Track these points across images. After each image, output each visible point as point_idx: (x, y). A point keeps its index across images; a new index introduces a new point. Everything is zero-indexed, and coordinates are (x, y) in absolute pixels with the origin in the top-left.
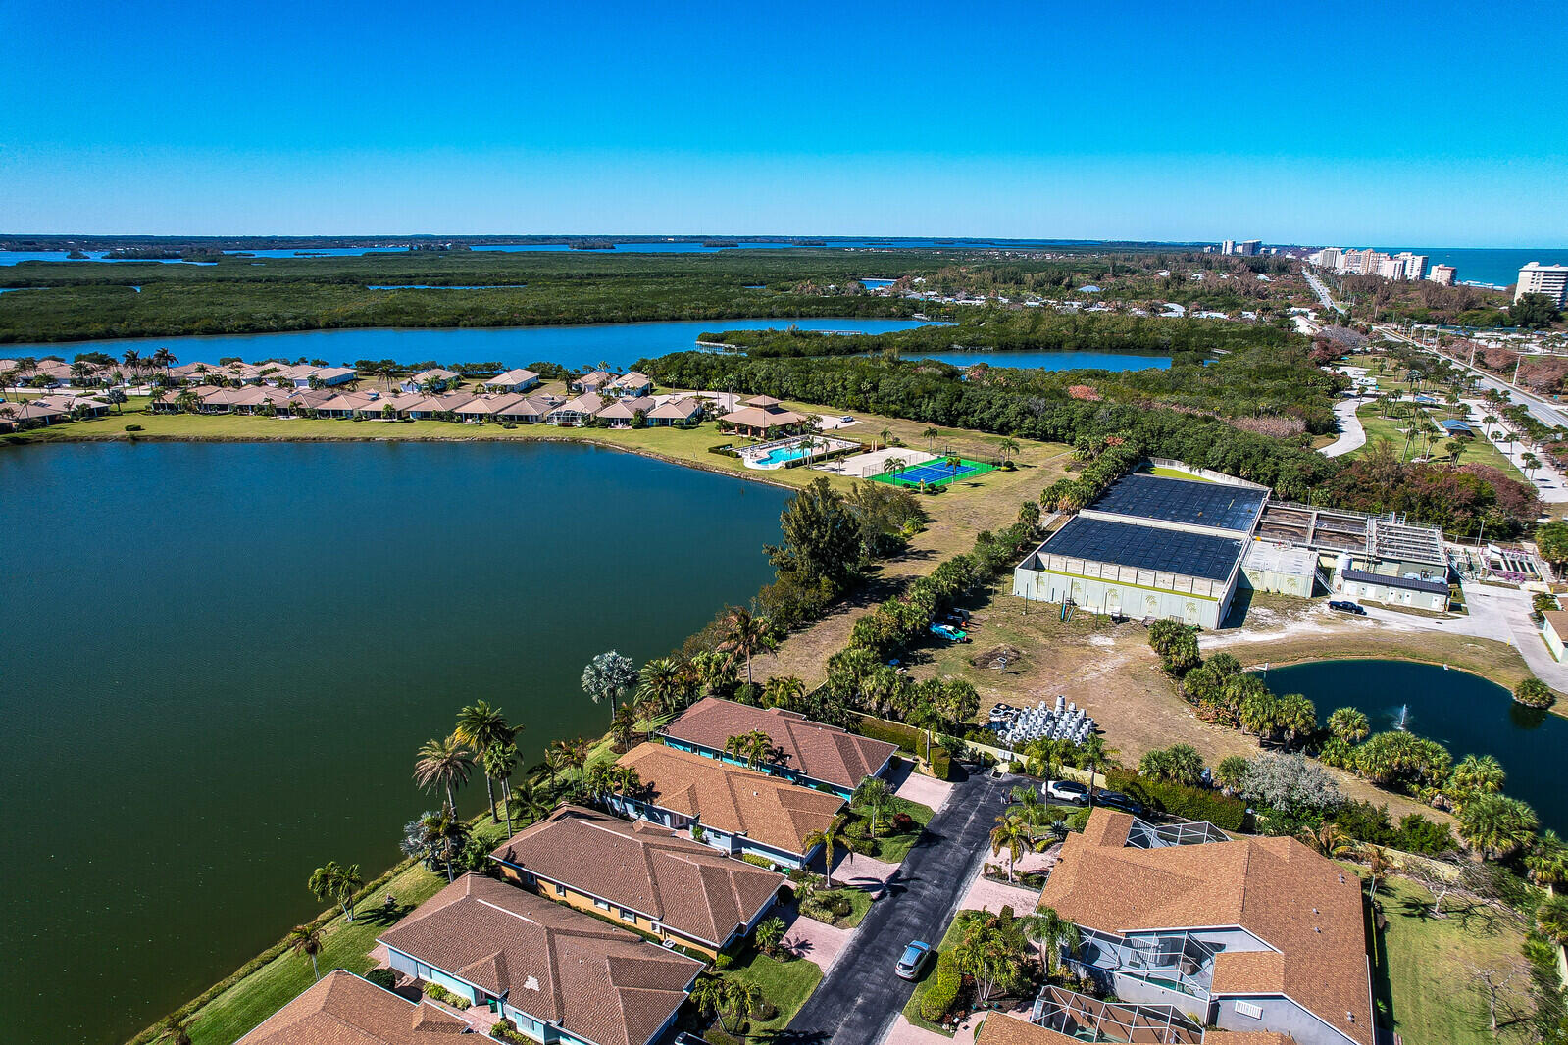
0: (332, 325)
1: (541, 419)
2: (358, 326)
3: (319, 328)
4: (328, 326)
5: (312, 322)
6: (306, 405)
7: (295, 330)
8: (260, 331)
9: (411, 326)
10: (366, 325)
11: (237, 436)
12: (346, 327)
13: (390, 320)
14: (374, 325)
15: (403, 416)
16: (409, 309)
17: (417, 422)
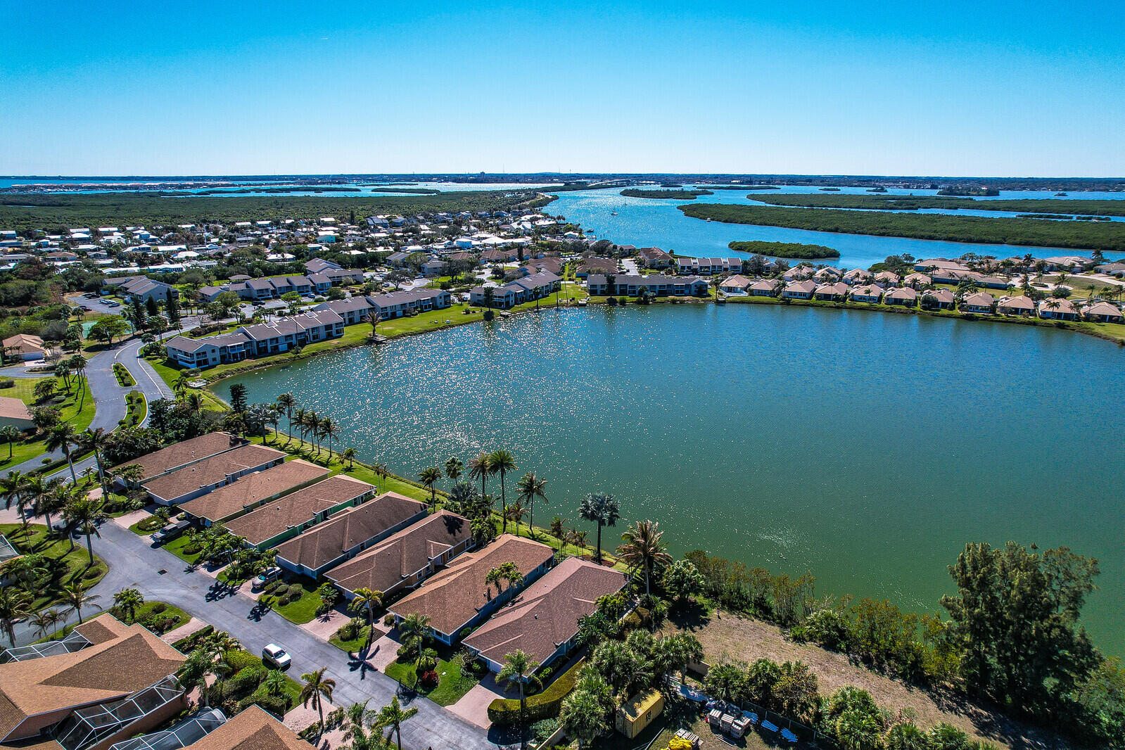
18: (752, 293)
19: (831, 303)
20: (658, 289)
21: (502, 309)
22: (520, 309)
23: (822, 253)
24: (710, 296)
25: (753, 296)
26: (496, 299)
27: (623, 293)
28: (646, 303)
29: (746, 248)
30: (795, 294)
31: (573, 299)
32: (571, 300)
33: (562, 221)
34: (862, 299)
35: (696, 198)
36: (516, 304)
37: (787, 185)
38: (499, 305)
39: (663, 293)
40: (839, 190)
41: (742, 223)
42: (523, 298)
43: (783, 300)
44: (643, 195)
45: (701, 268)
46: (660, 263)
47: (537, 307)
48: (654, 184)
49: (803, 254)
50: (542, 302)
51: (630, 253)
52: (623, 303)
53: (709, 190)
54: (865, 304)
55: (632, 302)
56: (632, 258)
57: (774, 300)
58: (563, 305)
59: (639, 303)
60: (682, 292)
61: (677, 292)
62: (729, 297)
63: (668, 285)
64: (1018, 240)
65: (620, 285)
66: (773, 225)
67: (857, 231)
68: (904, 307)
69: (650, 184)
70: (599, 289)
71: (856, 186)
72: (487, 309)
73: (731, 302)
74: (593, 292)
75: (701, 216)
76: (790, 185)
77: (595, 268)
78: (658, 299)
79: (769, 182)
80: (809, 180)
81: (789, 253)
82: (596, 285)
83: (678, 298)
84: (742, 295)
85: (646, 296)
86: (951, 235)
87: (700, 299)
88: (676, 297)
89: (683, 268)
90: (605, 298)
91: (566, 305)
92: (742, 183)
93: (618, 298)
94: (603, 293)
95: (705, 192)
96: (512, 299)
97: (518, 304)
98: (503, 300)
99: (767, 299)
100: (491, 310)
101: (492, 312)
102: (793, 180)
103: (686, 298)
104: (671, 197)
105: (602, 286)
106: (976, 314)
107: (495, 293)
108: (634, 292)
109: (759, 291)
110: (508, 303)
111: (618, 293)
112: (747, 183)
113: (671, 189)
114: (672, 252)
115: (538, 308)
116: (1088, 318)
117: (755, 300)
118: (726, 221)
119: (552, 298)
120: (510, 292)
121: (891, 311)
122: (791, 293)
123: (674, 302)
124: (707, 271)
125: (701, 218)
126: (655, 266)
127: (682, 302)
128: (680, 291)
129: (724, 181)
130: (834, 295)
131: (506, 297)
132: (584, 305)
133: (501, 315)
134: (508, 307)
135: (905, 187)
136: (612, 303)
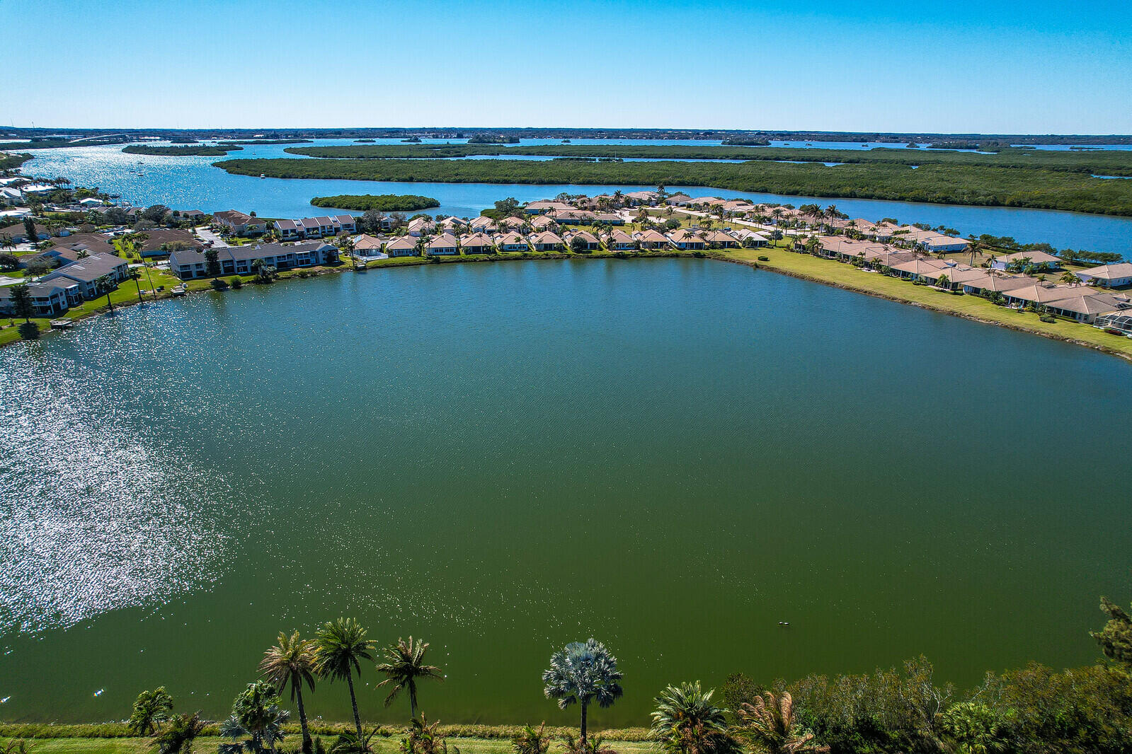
0: (1017, 204)
1: (1090, 319)
2: (1039, 207)
3: (1004, 205)
4: (1012, 205)
5: (1000, 199)
6: (885, 263)
7: (983, 205)
8: (954, 203)
9: (1090, 212)
10: (1047, 207)
11: (816, 277)
12: (1029, 207)
13: (1072, 205)
14: (1055, 208)
15: (956, 288)
16: (1097, 195)
17: (967, 296)
18: (391, 253)
19: (482, 256)
20: (276, 261)
21: (52, 317)
22: (82, 313)
23: (421, 203)
24: (342, 263)
25: (394, 257)
26: (36, 304)
27: (230, 271)
28: (268, 281)
29: (334, 204)
30: (441, 250)
31: (162, 288)
32: (159, 291)
33: (64, 186)
34: (512, 248)
35: (226, 154)
36: (71, 305)
37: (317, 138)
38: (43, 312)
39: (283, 266)
40: (374, 141)
41: (303, 178)
42: (80, 295)
43: (430, 259)
44: (157, 151)
45: (308, 230)
46: (251, 229)
47: (110, 306)
48: (160, 140)
49: (403, 205)
50: (115, 297)
51: (199, 220)
52: (237, 285)
53: (237, 145)
54: (518, 254)
55: (249, 282)
56: (205, 226)
57: (419, 259)
58: (149, 299)
59: (257, 282)
60: (308, 262)
61: (302, 262)
62: (367, 262)
63: (288, 255)
64: (581, 180)
65: (223, 262)
66: (340, 178)
67: (433, 180)
68: (557, 253)
69: (155, 140)
70: (194, 270)
71: (387, 137)
72: (24, 321)
73: (373, 268)
74: (186, 275)
75: (250, 173)
76: (320, 138)
77: (172, 243)
78: (281, 275)
79: (296, 136)
80: (338, 133)
81: (388, 206)
82: (189, 266)
83: (306, 270)
84: (381, 258)
85: (264, 272)
86: (523, 178)
87: (334, 269)
88: (304, 270)
89: (286, 232)
90: (207, 282)
91: (154, 298)
92: (267, 138)
93: (227, 280)
94: (202, 275)
95: (232, 147)
96: (62, 299)
97: (75, 306)
98: (49, 303)
99: (411, 259)
100: (31, 320)
101: (34, 324)
102: (321, 134)
103: (317, 269)
104: (195, 154)
105: (198, 265)
106: (626, 252)
107: (33, 294)
108: (245, 269)
109: (399, 251)
110: (57, 307)
111: (222, 272)
112: (272, 137)
113: (190, 145)
114: (253, 214)
115: (111, 308)
116: (713, 245)
117: (398, 262)
118: (284, 177)
119: (127, 290)
120: (57, 289)
121: (547, 258)
122: (436, 250)
123: (303, 276)
124: (317, 234)
125: (251, 175)
126: (244, 234)
127: (314, 275)
128: (305, 261)
129: (246, 136)
130: (483, 247)
131: (52, 297)
132: (182, 295)
133: (53, 327)
134: (59, 312)
135: (434, 137)
136: (220, 287)
